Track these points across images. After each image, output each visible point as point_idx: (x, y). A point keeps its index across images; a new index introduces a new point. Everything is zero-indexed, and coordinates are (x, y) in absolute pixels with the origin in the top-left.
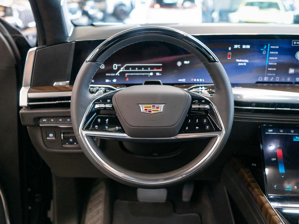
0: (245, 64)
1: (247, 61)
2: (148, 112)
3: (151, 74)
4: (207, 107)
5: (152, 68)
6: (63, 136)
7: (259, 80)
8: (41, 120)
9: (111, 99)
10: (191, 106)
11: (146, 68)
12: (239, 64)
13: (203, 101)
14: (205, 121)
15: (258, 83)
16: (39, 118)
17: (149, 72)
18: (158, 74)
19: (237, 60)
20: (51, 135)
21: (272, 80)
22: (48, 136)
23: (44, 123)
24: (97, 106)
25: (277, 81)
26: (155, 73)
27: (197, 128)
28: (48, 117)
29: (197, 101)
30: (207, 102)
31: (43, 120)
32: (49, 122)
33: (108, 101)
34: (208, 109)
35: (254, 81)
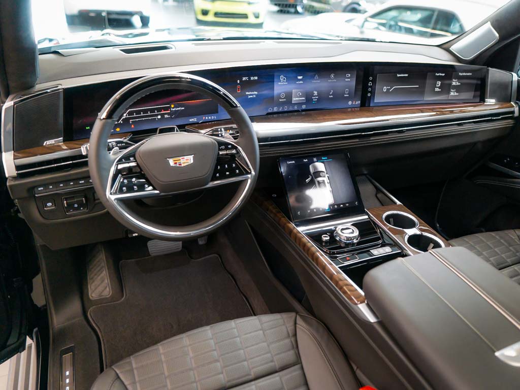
0: (255, 96)
1: (256, 93)
2: (178, 166)
3: (159, 117)
4: (234, 151)
5: (159, 110)
6: (67, 203)
7: (269, 111)
8: (35, 189)
9: (134, 156)
10: (219, 153)
11: (152, 111)
12: (249, 97)
13: (230, 146)
14: (234, 165)
15: (268, 114)
16: (34, 188)
17: (157, 115)
18: (166, 116)
19: (247, 93)
20: (49, 204)
21: (281, 110)
22: (46, 206)
23: (40, 192)
24: (120, 167)
25: (286, 110)
26: (163, 115)
27: (227, 173)
28: (45, 185)
29: (223, 147)
30: (234, 147)
31: (39, 189)
32: (47, 191)
33: (132, 159)
34: (235, 154)
35: (265, 113)
